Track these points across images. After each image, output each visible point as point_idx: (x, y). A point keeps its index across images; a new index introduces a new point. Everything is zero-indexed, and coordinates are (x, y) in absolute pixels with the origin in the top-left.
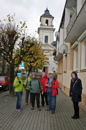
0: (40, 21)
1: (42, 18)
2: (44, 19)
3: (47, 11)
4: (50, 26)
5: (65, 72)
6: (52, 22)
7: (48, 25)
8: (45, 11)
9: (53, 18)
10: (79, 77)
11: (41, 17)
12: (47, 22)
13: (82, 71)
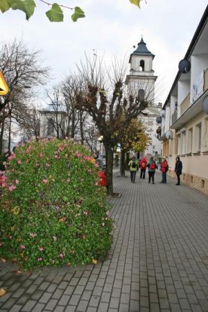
0: (130, 61)
1: (133, 58)
2: (137, 60)
3: (142, 44)
4: (148, 72)
5: (171, 156)
6: (151, 64)
7: (143, 70)
8: (138, 44)
9: (154, 56)
10: (181, 160)
11: (131, 55)
12: (142, 64)
13: (183, 156)
